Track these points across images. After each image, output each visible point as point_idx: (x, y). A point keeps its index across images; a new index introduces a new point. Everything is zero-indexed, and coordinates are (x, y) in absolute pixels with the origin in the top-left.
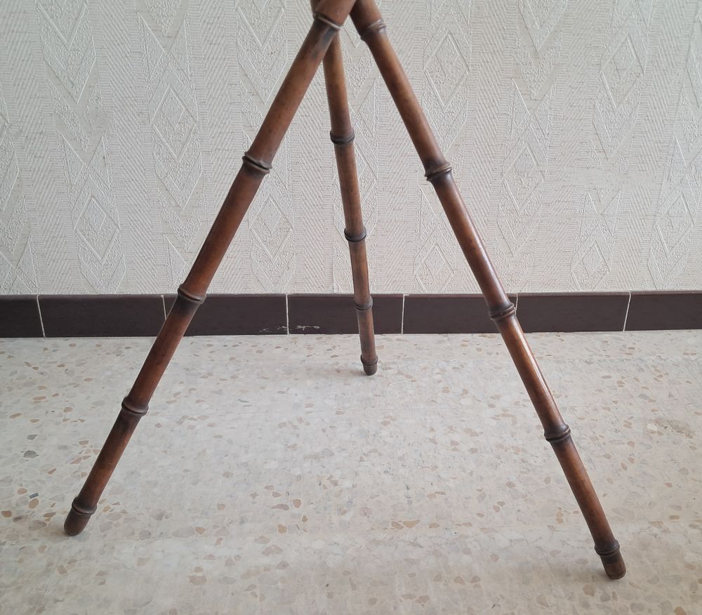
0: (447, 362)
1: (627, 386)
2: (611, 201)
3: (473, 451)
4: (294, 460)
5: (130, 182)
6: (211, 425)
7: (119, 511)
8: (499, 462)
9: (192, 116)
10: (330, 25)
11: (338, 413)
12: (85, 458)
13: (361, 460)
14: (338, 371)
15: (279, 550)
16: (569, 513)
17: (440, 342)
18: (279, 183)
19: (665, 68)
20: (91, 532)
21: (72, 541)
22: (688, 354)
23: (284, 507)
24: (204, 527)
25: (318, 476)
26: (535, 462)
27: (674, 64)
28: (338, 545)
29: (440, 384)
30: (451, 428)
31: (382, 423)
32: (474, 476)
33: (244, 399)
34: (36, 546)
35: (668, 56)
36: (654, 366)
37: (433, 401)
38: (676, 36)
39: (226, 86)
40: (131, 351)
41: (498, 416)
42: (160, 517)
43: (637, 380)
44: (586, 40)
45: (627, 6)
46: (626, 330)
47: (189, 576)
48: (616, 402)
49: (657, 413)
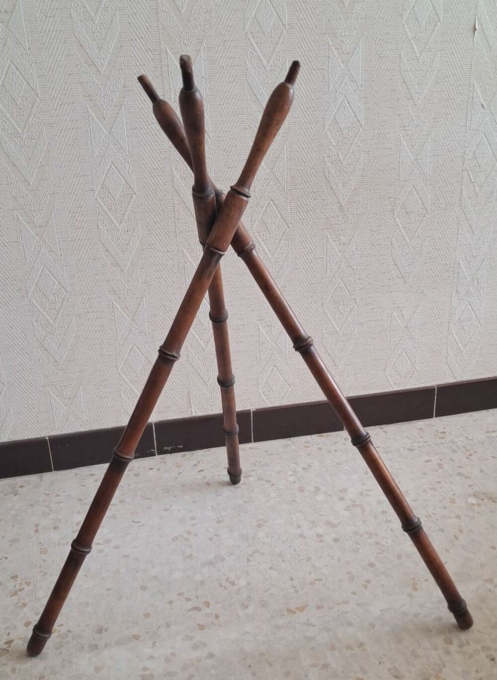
0: (296, 463)
1: (445, 466)
2: (412, 316)
3: (336, 540)
4: (194, 568)
5: (13, 347)
6: (116, 547)
7: (65, 630)
8: (359, 546)
9: (64, 288)
10: (218, 253)
11: (218, 522)
12: (21, 590)
13: (248, 561)
14: (208, 484)
15: (205, 645)
16: (421, 582)
17: (286, 446)
18: (141, 333)
19: (445, 208)
20: (48, 651)
21: (35, 661)
22: (489, 432)
23: (198, 609)
24: (139, 634)
25: (217, 579)
26: (387, 543)
27: (451, 204)
28: (249, 633)
29: (296, 484)
30: (313, 522)
31: (256, 526)
32: (342, 562)
33: (137, 520)
34: (8, 669)
35: (446, 198)
36: (463, 447)
37: (293, 501)
38: (450, 182)
39: (91, 261)
40: (25, 489)
41: (349, 507)
42: (100, 631)
43: (453, 461)
44: (380, 193)
45: (409, 164)
46: (436, 416)
47: (140, 676)
48: (439, 482)
49: (473, 487)
